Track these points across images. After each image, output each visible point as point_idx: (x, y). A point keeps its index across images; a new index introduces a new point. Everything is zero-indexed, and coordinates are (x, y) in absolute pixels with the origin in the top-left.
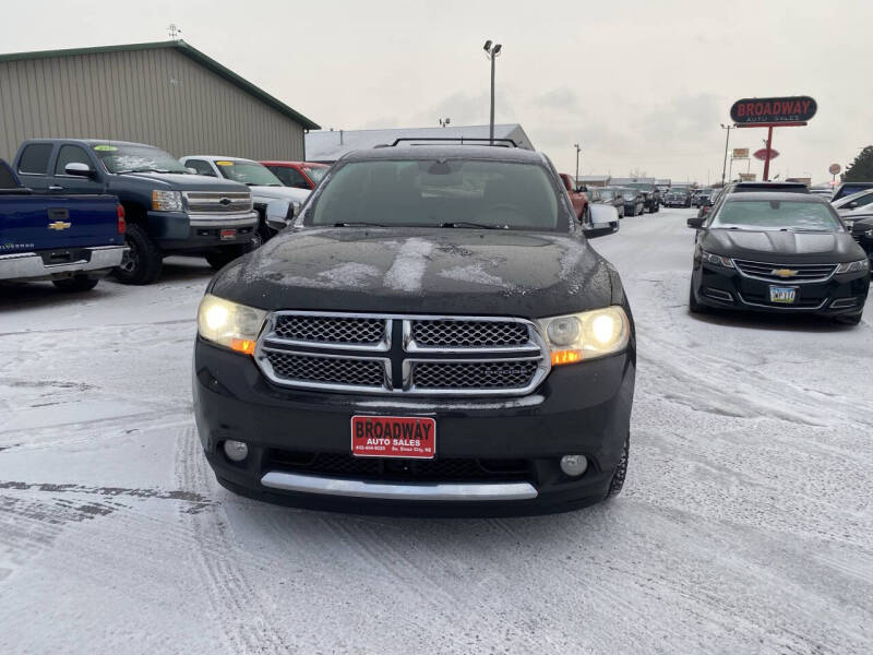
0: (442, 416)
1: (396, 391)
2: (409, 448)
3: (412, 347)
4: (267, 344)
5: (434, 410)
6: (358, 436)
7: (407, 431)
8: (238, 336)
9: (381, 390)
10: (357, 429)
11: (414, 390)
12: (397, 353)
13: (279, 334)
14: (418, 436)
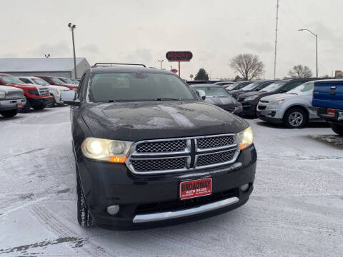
0: (214, 176)
1: (191, 169)
2: (203, 192)
3: (199, 150)
4: (133, 157)
5: (210, 174)
6: (182, 191)
7: (201, 185)
8: (112, 155)
9: (185, 169)
10: (182, 188)
11: (197, 168)
12: (193, 153)
13: (138, 152)
14: (206, 186)
